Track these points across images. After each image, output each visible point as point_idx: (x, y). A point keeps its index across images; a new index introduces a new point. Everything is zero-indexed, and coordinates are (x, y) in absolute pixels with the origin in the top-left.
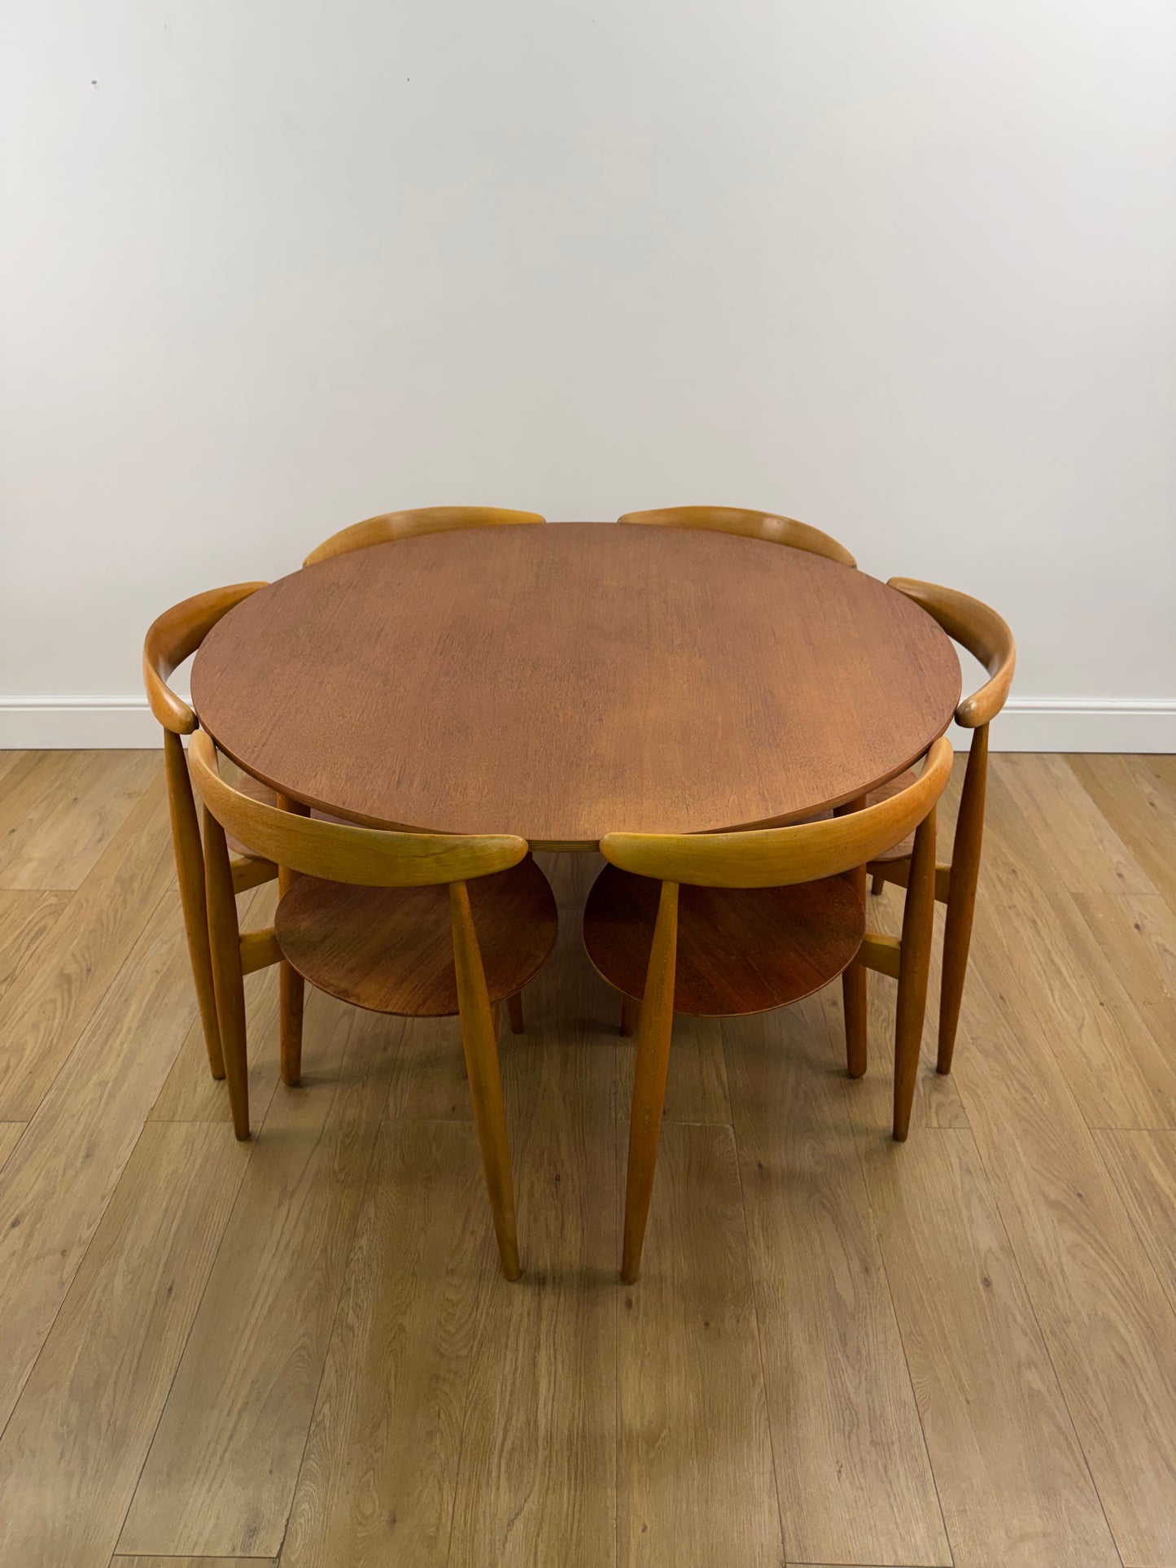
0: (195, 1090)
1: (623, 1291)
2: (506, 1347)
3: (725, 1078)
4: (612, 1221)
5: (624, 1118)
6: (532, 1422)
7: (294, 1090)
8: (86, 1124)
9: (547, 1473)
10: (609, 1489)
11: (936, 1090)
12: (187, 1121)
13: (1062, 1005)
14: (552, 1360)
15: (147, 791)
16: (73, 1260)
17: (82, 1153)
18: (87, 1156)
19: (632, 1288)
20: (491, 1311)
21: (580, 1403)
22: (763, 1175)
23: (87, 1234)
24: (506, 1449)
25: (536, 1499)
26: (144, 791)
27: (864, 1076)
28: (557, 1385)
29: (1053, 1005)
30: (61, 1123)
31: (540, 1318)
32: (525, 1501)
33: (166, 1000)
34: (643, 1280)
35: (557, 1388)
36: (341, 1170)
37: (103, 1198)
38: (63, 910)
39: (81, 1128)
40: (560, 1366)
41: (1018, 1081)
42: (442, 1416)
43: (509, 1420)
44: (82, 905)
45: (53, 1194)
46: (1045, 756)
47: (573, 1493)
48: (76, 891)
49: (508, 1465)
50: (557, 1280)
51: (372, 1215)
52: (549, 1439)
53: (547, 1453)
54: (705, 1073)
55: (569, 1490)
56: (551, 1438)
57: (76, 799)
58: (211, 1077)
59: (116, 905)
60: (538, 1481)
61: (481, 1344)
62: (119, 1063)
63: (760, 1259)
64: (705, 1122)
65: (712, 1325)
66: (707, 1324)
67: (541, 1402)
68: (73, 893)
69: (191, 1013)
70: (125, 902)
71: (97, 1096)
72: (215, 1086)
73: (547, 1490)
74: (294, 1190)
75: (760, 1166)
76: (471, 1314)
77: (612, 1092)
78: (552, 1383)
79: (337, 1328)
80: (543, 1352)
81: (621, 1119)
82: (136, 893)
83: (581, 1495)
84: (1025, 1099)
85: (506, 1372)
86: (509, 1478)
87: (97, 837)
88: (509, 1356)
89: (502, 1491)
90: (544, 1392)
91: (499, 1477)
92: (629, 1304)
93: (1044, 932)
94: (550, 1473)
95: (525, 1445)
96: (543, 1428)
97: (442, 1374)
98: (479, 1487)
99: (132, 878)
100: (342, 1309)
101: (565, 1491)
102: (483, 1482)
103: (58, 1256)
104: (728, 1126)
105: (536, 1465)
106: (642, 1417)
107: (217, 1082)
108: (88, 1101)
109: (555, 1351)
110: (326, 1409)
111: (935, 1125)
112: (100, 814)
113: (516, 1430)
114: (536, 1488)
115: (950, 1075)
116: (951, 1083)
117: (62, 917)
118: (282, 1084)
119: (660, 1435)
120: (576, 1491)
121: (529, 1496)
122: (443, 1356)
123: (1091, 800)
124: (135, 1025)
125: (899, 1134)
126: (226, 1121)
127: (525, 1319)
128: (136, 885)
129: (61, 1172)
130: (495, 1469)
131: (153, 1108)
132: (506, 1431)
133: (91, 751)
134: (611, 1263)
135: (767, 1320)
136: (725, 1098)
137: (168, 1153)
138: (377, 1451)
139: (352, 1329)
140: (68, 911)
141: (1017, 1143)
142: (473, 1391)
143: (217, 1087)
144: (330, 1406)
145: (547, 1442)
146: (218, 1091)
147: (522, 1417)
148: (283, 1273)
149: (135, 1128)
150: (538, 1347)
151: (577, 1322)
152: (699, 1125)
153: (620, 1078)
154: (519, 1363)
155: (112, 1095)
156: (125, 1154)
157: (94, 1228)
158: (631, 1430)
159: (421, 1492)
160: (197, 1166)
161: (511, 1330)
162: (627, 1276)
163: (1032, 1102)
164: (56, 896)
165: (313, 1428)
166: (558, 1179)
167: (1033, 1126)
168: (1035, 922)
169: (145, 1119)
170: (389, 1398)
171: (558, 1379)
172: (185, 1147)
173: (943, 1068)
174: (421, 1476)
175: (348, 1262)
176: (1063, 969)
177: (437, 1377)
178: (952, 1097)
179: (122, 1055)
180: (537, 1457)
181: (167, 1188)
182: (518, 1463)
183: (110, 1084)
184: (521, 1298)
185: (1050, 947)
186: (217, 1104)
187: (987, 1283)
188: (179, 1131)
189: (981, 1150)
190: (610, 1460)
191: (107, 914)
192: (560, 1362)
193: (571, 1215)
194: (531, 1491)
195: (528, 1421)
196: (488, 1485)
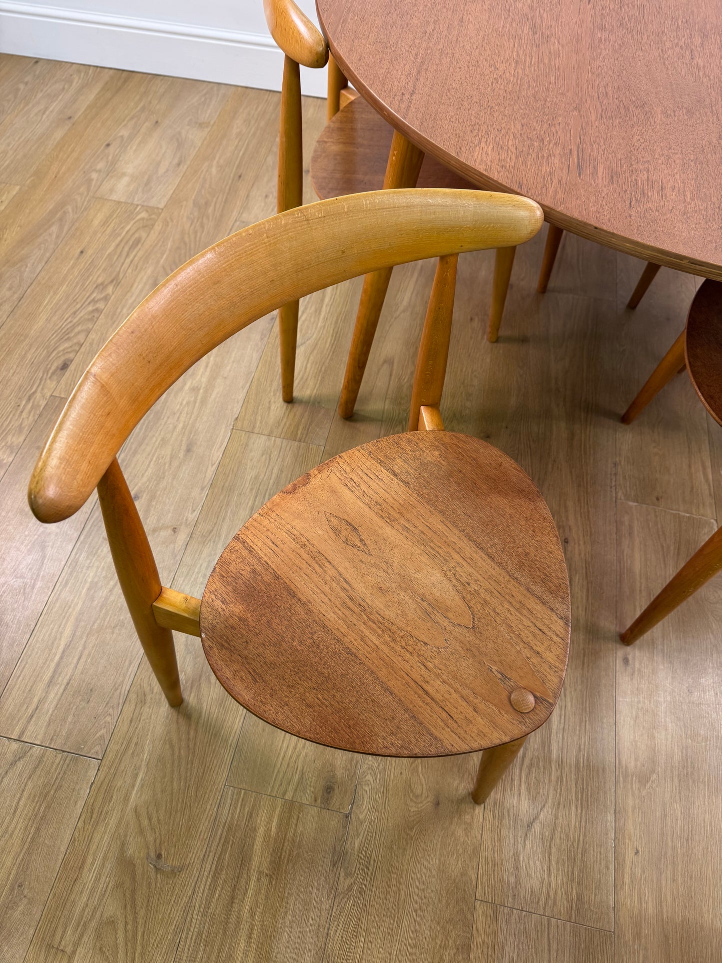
0: (269, 408)
1: (621, 651)
3: (710, 476)
5: (623, 498)
6: (546, 745)
7: (348, 423)
8: (185, 422)
9: (559, 790)
10: (609, 814)
12: (264, 435)
15: (215, 123)
16: (182, 537)
17: (184, 447)
18: (188, 450)
19: (630, 648)
21: (585, 737)
23: (192, 517)
25: (550, 810)
26: (212, 123)
28: (567, 717)
30: (165, 419)
32: (541, 809)
35: (567, 721)
37: (203, 489)
38: (153, 225)
39: (181, 425)
40: (569, 704)
44: (168, 222)
45: (164, 478)
47: (579, 811)
48: (162, 209)
49: (527, 777)
52: (561, 764)
53: (558, 773)
54: (693, 469)
55: (577, 808)
56: (562, 761)
57: (157, 122)
58: (281, 399)
59: (195, 227)
60: (551, 795)
62: (207, 373)
64: (692, 514)
67: (554, 730)
68: (160, 211)
69: (262, 339)
70: (202, 226)
71: (193, 398)
72: (285, 407)
73: (559, 804)
77: (613, 473)
78: (563, 717)
81: (621, 499)
82: (211, 218)
83: (586, 814)
86: (528, 788)
87: (176, 161)
89: (522, 796)
90: (556, 723)
91: (520, 785)
92: (626, 661)
94: (561, 790)
95: (541, 763)
96: (555, 752)
98: (505, 790)
99: (207, 204)
101: (573, 808)
102: (508, 787)
103: (170, 531)
104: (713, 521)
105: (550, 781)
106: (636, 760)
107: (286, 404)
108: (184, 402)
112: (178, 140)
113: (534, 750)
114: (550, 801)
117: (152, 232)
118: (339, 416)
119: (650, 778)
120: (582, 810)
121: (544, 806)
126: (295, 440)
128: (210, 210)
129: (168, 460)
130: (517, 778)
131: (237, 418)
134: (612, 625)
136: (710, 495)
137: (251, 460)
140: (158, 227)
143: (287, 409)
145: (559, 765)
146: (288, 412)
149: (223, 434)
151: (583, 668)
152: (688, 515)
153: (620, 461)
155: (204, 401)
156: (217, 455)
157: (197, 513)
158: (626, 767)
159: (459, 783)
160: (274, 476)
162: (626, 639)
164: (147, 211)
166: (567, 542)
169: (231, 427)
171: (567, 714)
172: (264, 456)
174: (458, 771)
179: (210, 365)
180: (550, 775)
181: (252, 489)
182: (535, 777)
183: (201, 391)
186: (288, 424)
188: (259, 443)
190: (610, 789)
191: (189, 234)
192: (568, 699)
193: (577, 575)
194: (546, 802)
195: (543, 743)
196: (511, 790)
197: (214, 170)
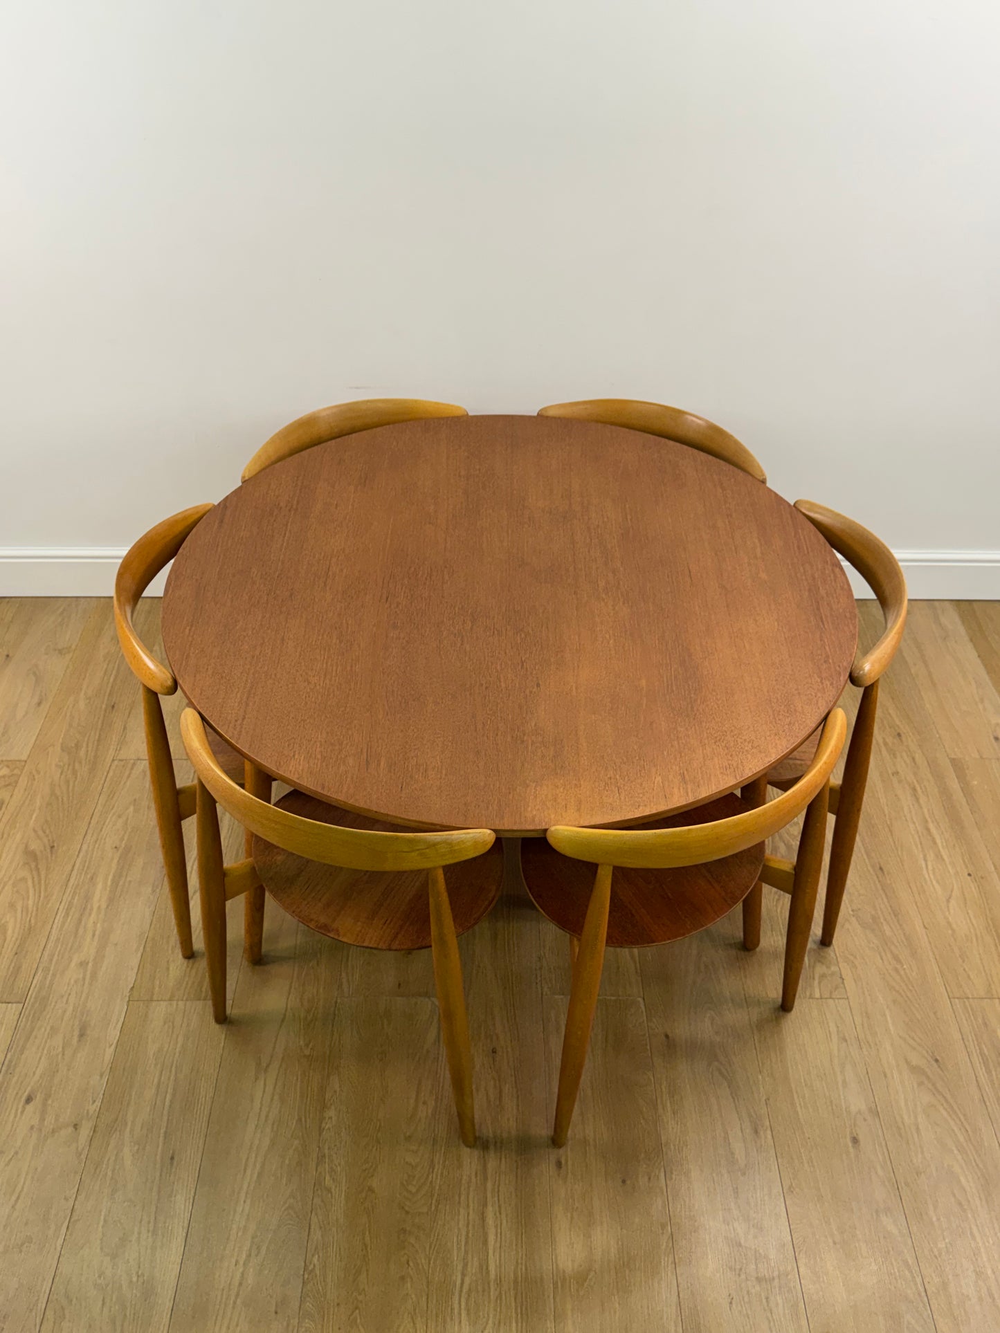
0: (168, 969)
1: (553, 1154)
2: (459, 1203)
4: (543, 1091)
5: (549, 993)
6: (484, 1267)
7: (257, 967)
8: (74, 1004)
9: (499, 1309)
10: (548, 1322)
11: (819, 961)
12: (165, 1000)
13: (934, 874)
14: (498, 1214)
15: (77, 646)
16: (85, 1132)
17: (76, 1033)
18: (82, 1035)
19: (561, 1151)
20: (445, 1173)
21: (522, 1250)
22: (670, 1046)
23: (93, 1108)
24: (464, 1291)
26: (73, 647)
27: (758, 949)
28: (503, 1234)
29: (927, 876)
30: (53, 1004)
31: (486, 1179)
33: (129, 879)
34: (570, 1143)
35: (503, 1238)
36: (307, 1045)
37: (101, 1076)
38: (16, 782)
39: (71, 1008)
40: (504, 1220)
41: (891, 952)
42: (411, 1264)
43: (465, 1265)
44: (34, 776)
45: (57, 1071)
46: (937, 604)
47: (520, 1324)
48: (26, 761)
49: (467, 1304)
50: (498, 1144)
51: (337, 1087)
52: (499, 1282)
53: (497, 1293)
55: (517, 1323)
56: (500, 1281)
57: (8, 656)
58: (180, 956)
59: (66, 776)
60: (491, 1316)
61: (438, 1202)
62: (95, 943)
63: (668, 1122)
64: (619, 996)
65: (628, 1182)
66: (624, 1182)
67: (491, 1252)
68: (23, 764)
69: (154, 891)
70: (74, 772)
71: (81, 976)
72: (185, 965)
73: (499, 1322)
74: (268, 1066)
75: (667, 1036)
76: (428, 1176)
77: (538, 968)
78: (499, 1235)
79: (317, 1190)
80: (490, 1208)
81: (546, 994)
82: (83, 762)
83: (526, 1326)
84: (896, 970)
85: (461, 1226)
86: (468, 1314)
87: (36, 700)
88: (462, 1211)
89: (463, 1324)
90: (493, 1243)
91: (460, 1313)
92: (559, 1164)
93: (923, 800)
94: (501, 1309)
95: (480, 1288)
96: (493, 1272)
97: (408, 1229)
98: (445, 1322)
99: (78, 746)
100: (320, 1173)
101: (514, 1324)
102: (448, 1320)
103: (71, 1129)
104: (639, 999)
105: (489, 1302)
106: (573, 1261)
107: (187, 960)
108: (72, 981)
109: (500, 1207)
110: (315, 1260)
111: (817, 995)
112: (35, 674)
113: (472, 1274)
114: (490, 1322)
115: (832, 947)
116: (832, 954)
117: (16, 790)
118: (245, 963)
119: (588, 1276)
120: (522, 1323)
122: (407, 1213)
123: (976, 654)
124: (104, 906)
125: (786, 1005)
126: (199, 1000)
127: (473, 1179)
128: (82, 753)
129: (60, 1049)
130: (456, 1306)
131: (133, 987)
132: (463, 1275)
133: (13, 599)
134: (542, 1129)
135: (674, 1177)
136: (636, 972)
137: (152, 1031)
138: (360, 1294)
139: (329, 1191)
140: (23, 781)
141: (887, 1013)
142: (434, 1242)
143: (188, 966)
144: (319, 1257)
145: (497, 1284)
146: (189, 969)
147: (476, 1263)
148: (267, 1142)
149: (119, 1009)
150: (485, 1205)
151: (516, 1182)
152: (613, 998)
153: (544, 953)
154: (471, 1218)
155: (94, 975)
156: (114, 1034)
157: (98, 1103)
158: (564, 1271)
159: (399, 1326)
160: (179, 1045)
161: (463, 1188)
162: (557, 1141)
163: (902, 973)
164: (8, 767)
165: (306, 1276)
166: (494, 1051)
167: (902, 996)
168: (914, 789)
169: (127, 999)
170: (366, 1249)
171: (503, 1230)
172: (166, 1026)
173: (826, 941)
174: (397, 1313)
175: (321, 1130)
176: (938, 841)
177: (404, 1231)
178: (833, 968)
179: (97, 933)
180: (489, 1296)
181: (156, 1065)
182: (475, 1301)
183: (90, 965)
184: (470, 1159)
185: (927, 816)
186: (190, 983)
187: (855, 1141)
188: (160, 1010)
189: (855, 1018)
190: (549, 1297)
191: (59, 786)
192: (503, 1216)
193: (507, 1085)
194: (487, 1323)
195: (481, 1267)
196: (452, 1319)
197: (82, 704)
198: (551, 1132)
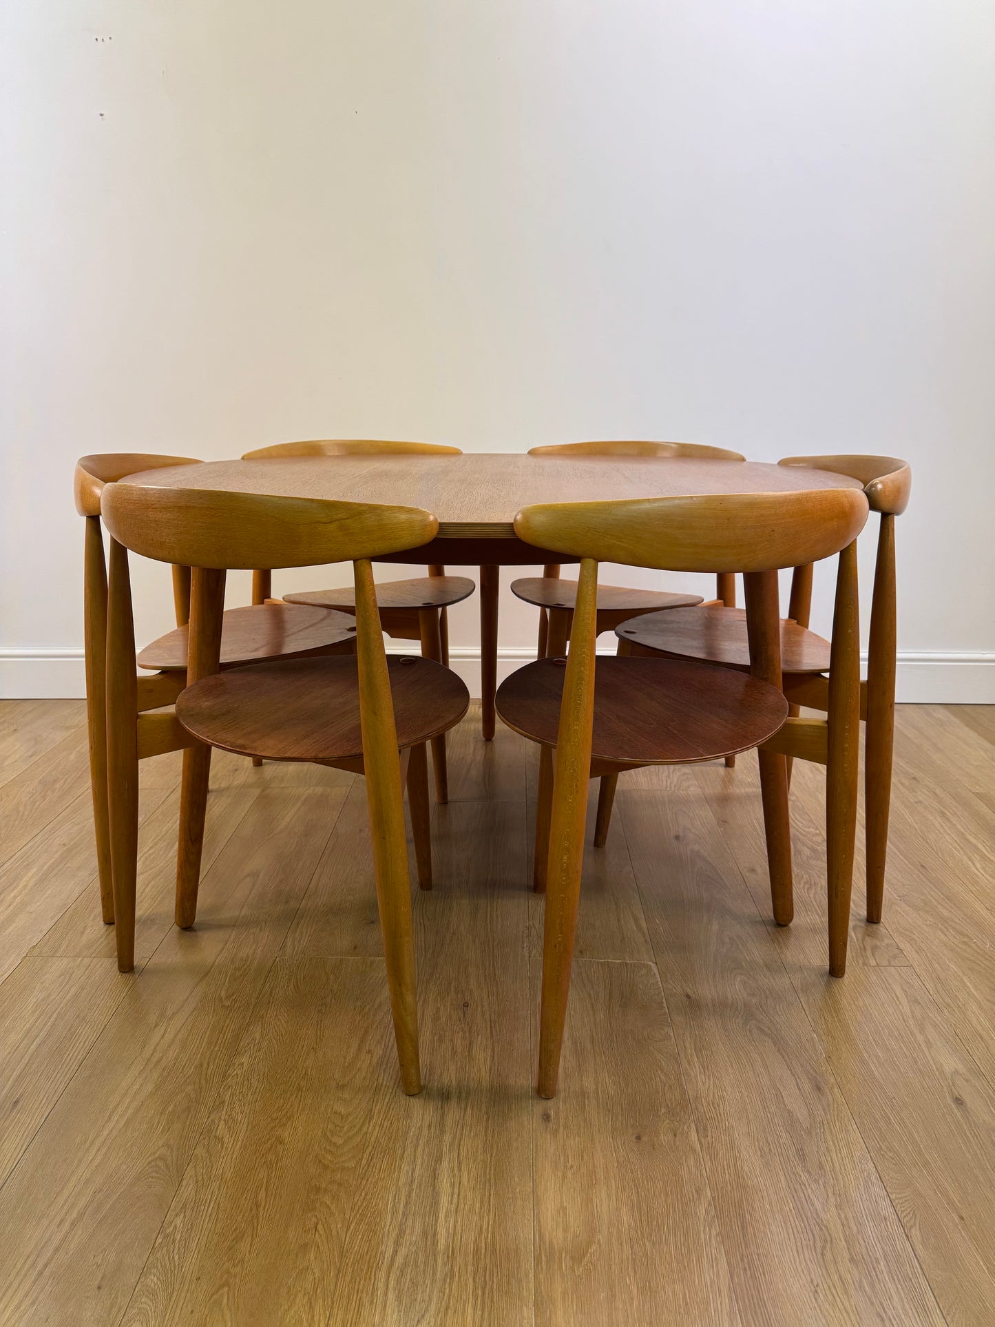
0: (83, 932)
1: (539, 1107)
2: (402, 1158)
3: (644, 925)
4: (527, 1040)
5: (537, 955)
6: (429, 1234)
7: (187, 933)
9: (447, 1291)
10: (525, 1309)
11: (868, 935)
12: (69, 957)
13: (986, 872)
14: (456, 1172)
19: (551, 1103)
20: (386, 1124)
21: (488, 1215)
22: (693, 1005)
24: (396, 1265)
25: (432, 1319)
27: (791, 925)
28: (462, 1195)
29: (976, 872)
31: (443, 1132)
32: (418, 1321)
33: (68, 865)
34: (562, 1095)
35: (462, 1200)
36: (228, 997)
40: (465, 1181)
41: (954, 928)
42: (320, 1227)
43: (401, 1233)
47: (479, 1313)
49: (398, 1282)
50: (464, 1095)
51: (258, 1036)
52: (451, 1255)
53: (447, 1268)
54: (623, 922)
55: (475, 1309)
56: (453, 1251)
57: (15, 730)
58: (102, 923)
59: (35, 799)
60: (435, 1299)
61: (372, 1156)
63: (696, 1078)
64: (625, 960)
65: (645, 1139)
66: (639, 1138)
67: (442, 1215)
70: (44, 797)
73: (447, 1308)
74: (174, 1014)
75: (688, 996)
76: (362, 1126)
77: (525, 935)
78: (456, 1196)
79: (204, 1139)
80: (445, 1164)
81: (534, 956)
83: (490, 1314)
84: (965, 943)
85: (400, 1184)
86: (399, 1298)
87: (29, 754)
88: (405, 1167)
89: (389, 1311)
90: (445, 1205)
91: (386, 1295)
92: (546, 1117)
93: (954, 820)
94: (450, 1289)
95: (421, 1260)
96: (443, 1241)
97: (323, 1186)
98: (360, 1305)
100: (213, 1121)
101: (470, 1311)
102: (366, 1300)
104: (651, 963)
105: (433, 1281)
106: (565, 1230)
107: (107, 926)
109: (460, 1163)
110: (179, 1221)
111: (873, 963)
112: (36, 739)
113: (410, 1244)
114: (433, 1306)
115: (881, 924)
116: (884, 930)
118: (176, 928)
119: (588, 1251)
120: (483, 1311)
121: (423, 1316)
122: (326, 1167)
123: (976, 734)
124: (32, 883)
125: (836, 969)
126: (110, 958)
127: (425, 1131)
130: (381, 1285)
131: (34, 947)
132: (397, 1244)
134: (525, 1079)
135: (710, 1134)
136: (646, 941)
137: (42, 983)
138: (234, 1266)
139: (221, 1140)
141: (965, 979)
142: (359, 1204)
143: (107, 930)
144: (185, 1217)
145: (448, 1257)
146: (106, 934)
147: (418, 1229)
148: (149, 1087)
149: (10, 961)
150: (439, 1159)
151: (486, 1134)
152: (619, 961)
153: (534, 924)
154: (416, 1175)
158: (551, 1243)
159: (287, 1311)
160: (70, 995)
161: (408, 1142)
162: (544, 1090)
163: (973, 945)
165: (159, 1241)
166: (466, 1005)
167: (979, 965)
168: (943, 813)
169: (24, 955)
170: (257, 1209)
171: (462, 1190)
172: (62, 977)
173: (873, 917)
174: (288, 1293)
175: (225, 1077)
176: (980, 846)
177: (318, 1189)
178: (886, 941)
180: (434, 1272)
181: (34, 1012)
182: (411, 1280)
184: (421, 1113)
185: (962, 830)
186: (104, 945)
187: (959, 1101)
188: (58, 965)
189: (926, 984)
190: (527, 1276)
191: (25, 805)
192: (465, 1173)
193: (480, 1037)
194: (426, 1310)
195: (425, 1234)
196: (371, 1303)
197: (72, 757)
198: (535, 1084)
